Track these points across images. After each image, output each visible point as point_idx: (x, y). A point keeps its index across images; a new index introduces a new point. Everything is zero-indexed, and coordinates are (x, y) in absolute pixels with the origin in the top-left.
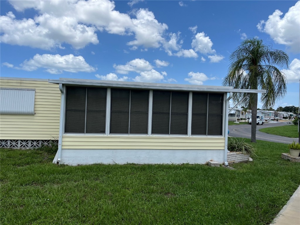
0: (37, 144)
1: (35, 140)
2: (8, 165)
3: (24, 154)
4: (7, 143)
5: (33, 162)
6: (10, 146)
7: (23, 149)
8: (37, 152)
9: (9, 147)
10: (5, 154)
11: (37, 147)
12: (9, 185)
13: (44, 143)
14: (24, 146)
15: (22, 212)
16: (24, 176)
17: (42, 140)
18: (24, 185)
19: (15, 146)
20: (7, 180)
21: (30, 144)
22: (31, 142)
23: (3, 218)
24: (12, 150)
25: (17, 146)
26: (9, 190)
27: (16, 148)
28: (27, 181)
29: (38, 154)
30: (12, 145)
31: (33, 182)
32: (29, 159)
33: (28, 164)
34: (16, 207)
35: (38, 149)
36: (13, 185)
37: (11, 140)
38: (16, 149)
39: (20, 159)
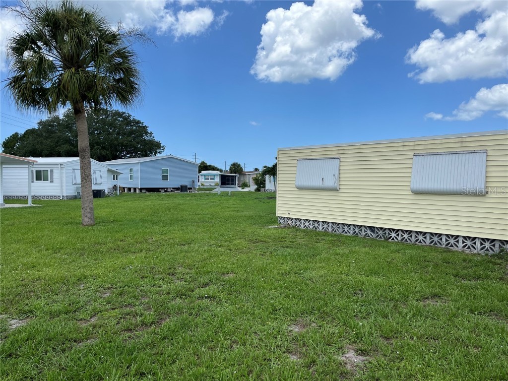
0: (491, 247)
1: (488, 240)
2: (447, 274)
3: (470, 261)
4: (441, 239)
5: (487, 277)
6: (445, 244)
7: (468, 251)
8: (493, 260)
9: (444, 246)
10: (440, 257)
11: (491, 252)
12: (452, 307)
13: (503, 246)
14: (469, 248)
15: (477, 357)
16: (475, 298)
17: (500, 240)
18: (476, 313)
19: (454, 246)
20: (446, 298)
21: (479, 244)
22: (481, 242)
23: (447, 357)
24: (449, 251)
25: (457, 246)
26: (452, 315)
27: (455, 248)
28: (481, 307)
29: (496, 264)
30: (449, 243)
31: (491, 311)
32: (480, 271)
33: (478, 278)
34: (467, 347)
35: (493, 256)
36: (458, 309)
37: (447, 235)
38: (456, 251)
39: (464, 268)
